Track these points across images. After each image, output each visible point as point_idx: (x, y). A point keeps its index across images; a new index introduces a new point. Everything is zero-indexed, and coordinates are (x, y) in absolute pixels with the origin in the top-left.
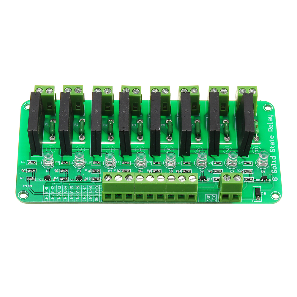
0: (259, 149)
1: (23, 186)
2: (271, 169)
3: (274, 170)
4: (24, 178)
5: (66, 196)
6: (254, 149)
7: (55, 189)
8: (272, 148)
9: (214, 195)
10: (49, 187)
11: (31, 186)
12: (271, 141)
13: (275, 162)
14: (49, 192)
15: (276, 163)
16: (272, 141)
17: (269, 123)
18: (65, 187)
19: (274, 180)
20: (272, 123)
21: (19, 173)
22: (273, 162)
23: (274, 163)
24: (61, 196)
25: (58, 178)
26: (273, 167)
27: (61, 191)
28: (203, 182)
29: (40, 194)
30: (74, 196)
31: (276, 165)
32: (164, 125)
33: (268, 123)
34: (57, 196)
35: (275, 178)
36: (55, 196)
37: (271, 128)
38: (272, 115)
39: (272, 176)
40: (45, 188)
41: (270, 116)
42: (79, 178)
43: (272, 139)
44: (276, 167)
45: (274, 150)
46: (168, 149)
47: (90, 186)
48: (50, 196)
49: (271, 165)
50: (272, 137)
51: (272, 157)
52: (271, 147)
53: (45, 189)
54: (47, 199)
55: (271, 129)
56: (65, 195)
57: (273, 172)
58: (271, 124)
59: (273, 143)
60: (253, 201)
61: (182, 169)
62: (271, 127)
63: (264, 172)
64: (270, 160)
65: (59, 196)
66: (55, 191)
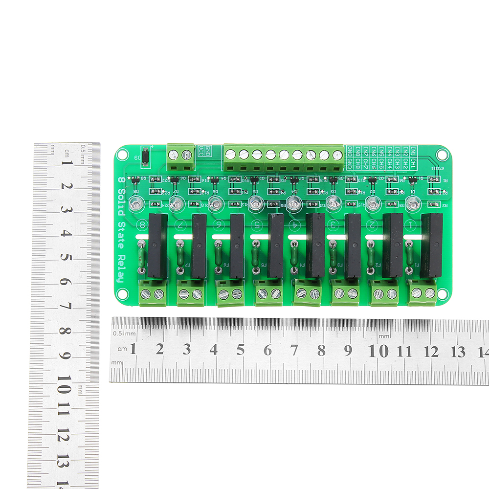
0: (139, 227)
1: (443, 168)
2: (125, 196)
3: (122, 194)
4: (442, 180)
5: (389, 153)
6: (146, 227)
7: (403, 164)
8: (121, 228)
9: (201, 155)
10: (410, 167)
11: (433, 168)
12: (123, 240)
13: (119, 207)
14: (411, 159)
15: (119, 205)
16: (121, 240)
17: (123, 268)
18: (390, 167)
19: (123, 178)
20: (119, 269)
21: (449, 187)
22: (123, 207)
23: (121, 205)
24: (395, 154)
25: (400, 180)
26: (123, 198)
27: (394, 161)
28: (215, 176)
29: (421, 157)
30: (379, 154)
31: (119, 202)
32: (263, 266)
33: (125, 268)
34: (400, 154)
35: (122, 181)
36: (402, 154)
37: (120, 260)
38: (118, 281)
39: (126, 183)
40: (416, 166)
41: (121, 280)
42: (372, 181)
43: (121, 242)
44: (119, 198)
45: (119, 225)
46: (258, 227)
47: (358, 169)
48: (408, 154)
49: (125, 202)
50: (121, 246)
51: (123, 215)
52: (123, 230)
53: (416, 164)
54: (413, 149)
55: (120, 258)
56: (390, 155)
57: (123, 191)
58: (121, 267)
59: (121, 236)
60: (152, 146)
61: (241, 194)
62: (121, 263)
63: (135, 191)
64: (125, 209)
65: (397, 154)
66: (403, 161)
